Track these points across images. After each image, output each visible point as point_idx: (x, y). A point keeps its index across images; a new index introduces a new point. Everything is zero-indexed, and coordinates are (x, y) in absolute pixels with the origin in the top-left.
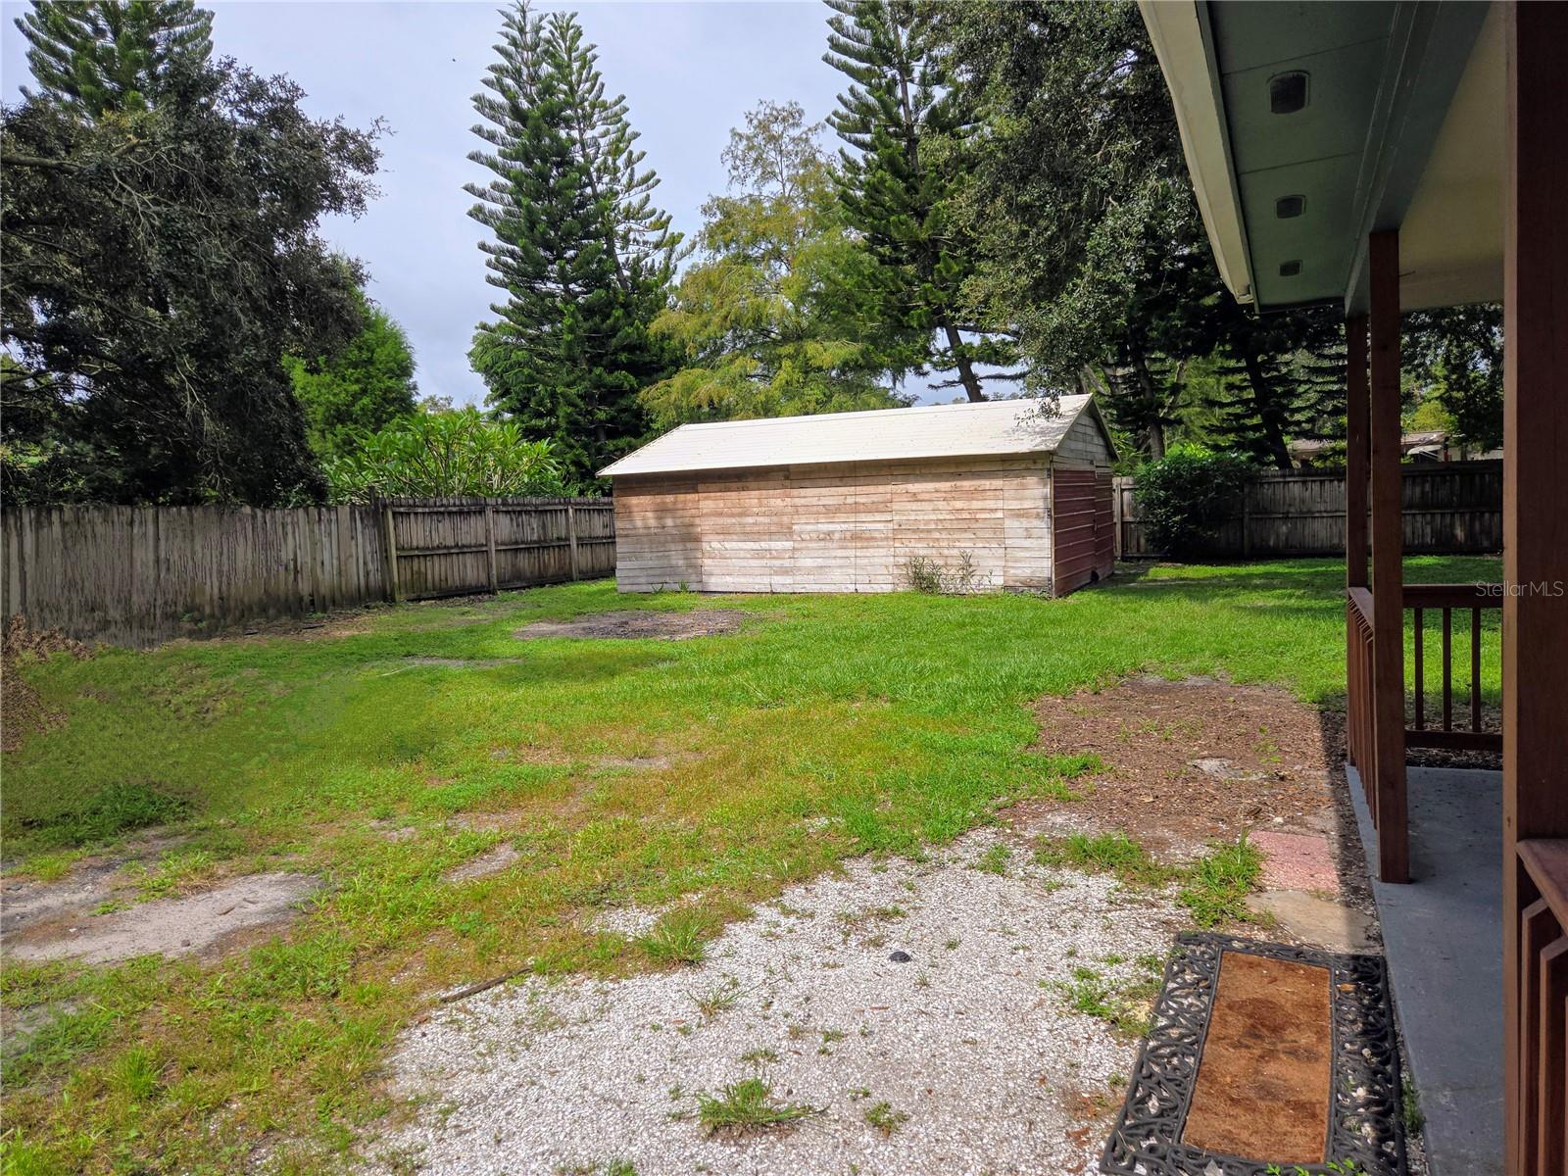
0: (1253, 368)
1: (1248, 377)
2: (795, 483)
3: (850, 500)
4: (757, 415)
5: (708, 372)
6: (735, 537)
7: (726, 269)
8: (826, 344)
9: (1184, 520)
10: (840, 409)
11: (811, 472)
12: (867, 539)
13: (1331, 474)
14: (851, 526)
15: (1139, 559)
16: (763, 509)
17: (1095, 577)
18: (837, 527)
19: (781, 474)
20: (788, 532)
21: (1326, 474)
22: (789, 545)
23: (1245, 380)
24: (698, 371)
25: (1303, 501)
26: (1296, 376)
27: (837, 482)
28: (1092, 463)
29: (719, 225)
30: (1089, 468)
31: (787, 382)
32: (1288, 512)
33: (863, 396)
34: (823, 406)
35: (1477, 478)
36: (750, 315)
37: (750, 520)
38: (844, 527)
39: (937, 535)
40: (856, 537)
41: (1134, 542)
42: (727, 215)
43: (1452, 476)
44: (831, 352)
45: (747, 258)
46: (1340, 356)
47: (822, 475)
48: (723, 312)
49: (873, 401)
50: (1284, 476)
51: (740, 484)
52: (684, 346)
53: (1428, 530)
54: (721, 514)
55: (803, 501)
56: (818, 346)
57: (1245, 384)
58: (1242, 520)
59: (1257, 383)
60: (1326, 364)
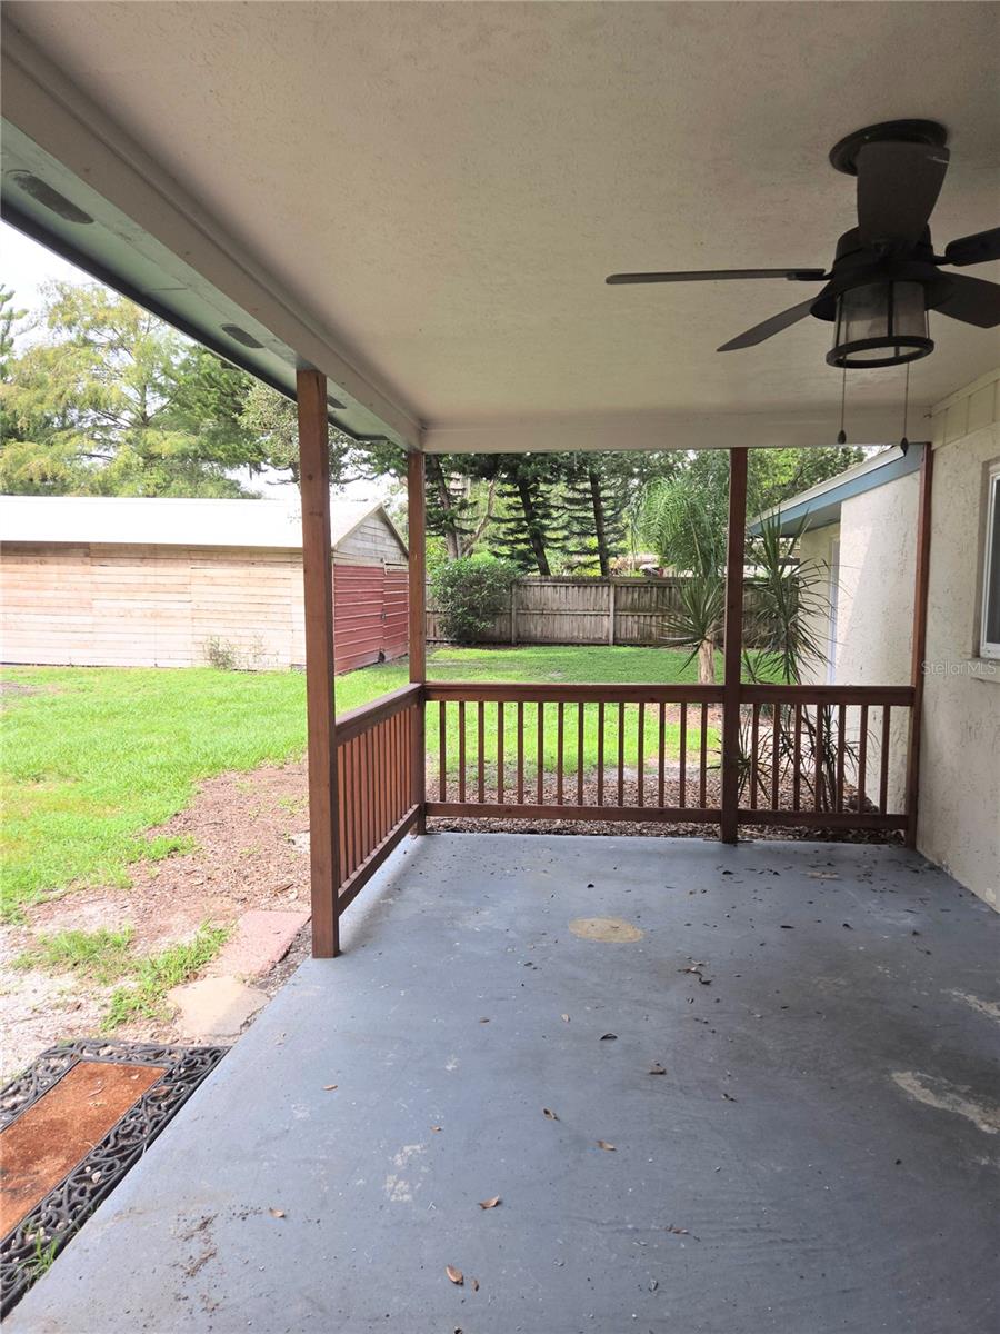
0: (524, 493)
1: (521, 501)
2: (96, 561)
3: (151, 580)
4: (94, 492)
5: (42, 447)
6: (32, 610)
7: (65, 350)
8: (166, 433)
9: (466, 612)
10: (180, 495)
11: (110, 552)
12: (167, 617)
13: (573, 582)
14: (150, 605)
15: (435, 642)
16: (62, 584)
17: (382, 657)
18: (139, 605)
19: (82, 550)
20: (87, 606)
21: (569, 581)
22: (89, 620)
23: (517, 502)
24: (28, 445)
25: (554, 601)
26: (552, 503)
27: (138, 562)
28: (382, 561)
29: (59, 306)
30: (381, 565)
31: (126, 465)
32: (543, 610)
33: (202, 484)
34: (161, 490)
35: (667, 590)
36: (87, 397)
37: (49, 594)
38: (146, 605)
39: (232, 616)
40: (155, 615)
41: (432, 629)
42: (67, 297)
43: (652, 587)
44: (171, 442)
45: (87, 342)
46: (585, 491)
47: (122, 555)
48: (58, 391)
49: (211, 490)
50: (541, 581)
51: (38, 559)
52: (16, 419)
53: (636, 626)
54: (17, 587)
55: (102, 579)
56: (158, 434)
57: (518, 506)
58: (511, 614)
59: (527, 506)
60: (577, 496)
